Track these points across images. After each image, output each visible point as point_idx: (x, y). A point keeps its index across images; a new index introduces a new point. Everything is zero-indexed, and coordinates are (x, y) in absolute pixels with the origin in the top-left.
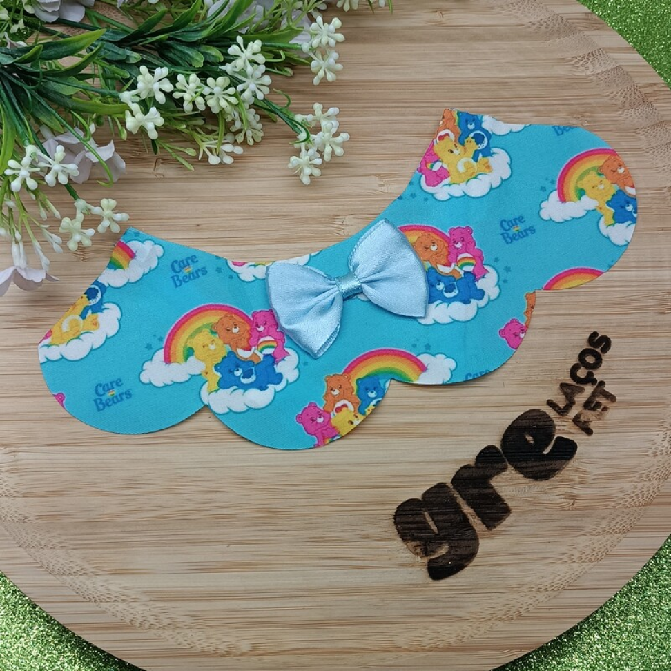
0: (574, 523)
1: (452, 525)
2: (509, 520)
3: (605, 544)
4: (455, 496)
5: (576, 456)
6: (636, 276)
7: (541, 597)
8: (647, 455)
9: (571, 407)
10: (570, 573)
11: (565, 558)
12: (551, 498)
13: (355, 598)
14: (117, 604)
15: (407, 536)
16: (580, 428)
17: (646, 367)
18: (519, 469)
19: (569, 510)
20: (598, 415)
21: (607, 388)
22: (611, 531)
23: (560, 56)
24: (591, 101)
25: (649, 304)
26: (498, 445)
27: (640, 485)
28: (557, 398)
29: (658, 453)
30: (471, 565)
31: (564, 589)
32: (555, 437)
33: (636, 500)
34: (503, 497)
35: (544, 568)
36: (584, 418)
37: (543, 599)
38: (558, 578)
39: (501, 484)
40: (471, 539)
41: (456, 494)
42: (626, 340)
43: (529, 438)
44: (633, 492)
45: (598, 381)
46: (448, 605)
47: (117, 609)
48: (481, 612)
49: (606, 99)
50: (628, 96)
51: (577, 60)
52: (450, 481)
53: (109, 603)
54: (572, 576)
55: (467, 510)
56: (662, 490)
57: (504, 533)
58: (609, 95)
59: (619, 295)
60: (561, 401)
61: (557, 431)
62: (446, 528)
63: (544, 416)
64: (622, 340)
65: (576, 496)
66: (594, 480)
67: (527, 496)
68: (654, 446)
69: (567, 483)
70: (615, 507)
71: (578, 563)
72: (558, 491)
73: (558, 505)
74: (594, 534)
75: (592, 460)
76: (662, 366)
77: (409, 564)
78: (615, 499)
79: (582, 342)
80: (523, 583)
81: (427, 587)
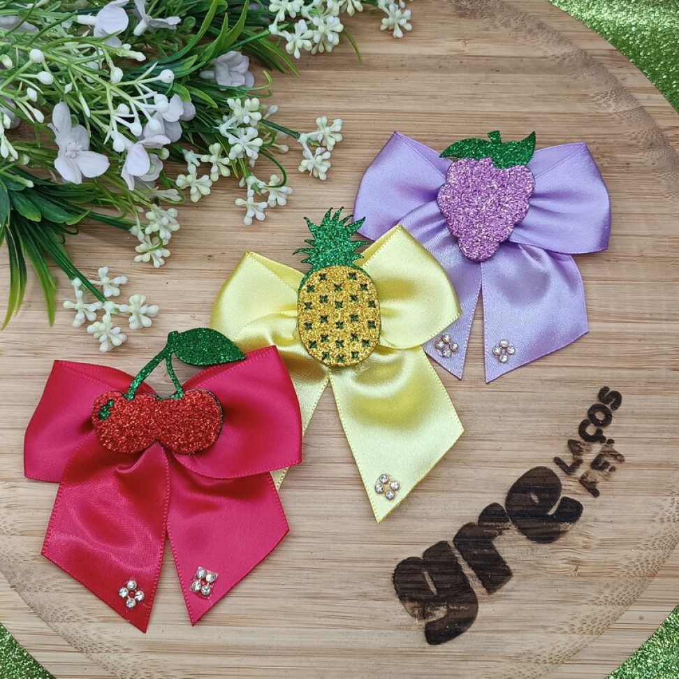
0: (576, 590)
1: (451, 586)
2: (509, 584)
4: (457, 556)
5: (581, 518)
6: (650, 329)
7: (539, 669)
8: (653, 521)
9: (579, 466)
10: (571, 644)
11: (566, 628)
12: (554, 562)
13: (350, 660)
14: (108, 654)
15: (405, 596)
16: (587, 488)
17: (657, 426)
18: (522, 530)
19: (571, 576)
20: (606, 475)
21: (617, 447)
22: (613, 601)
23: (583, 91)
24: (612, 140)
25: (662, 359)
26: (502, 503)
27: (645, 553)
28: (564, 456)
29: (665, 520)
30: (469, 630)
31: (563, 662)
32: (561, 497)
33: (640, 570)
34: (504, 560)
35: (544, 637)
36: (592, 477)
37: (541, 671)
38: (557, 650)
39: (505, 545)
40: (471, 602)
41: (457, 554)
42: (638, 397)
43: (535, 498)
44: (638, 560)
45: (607, 439)
46: (445, 672)
47: (108, 660)
49: (627, 140)
50: (650, 136)
51: (599, 97)
52: (452, 539)
53: (100, 654)
54: (572, 649)
55: (468, 571)
56: (668, 562)
57: (503, 598)
58: (630, 136)
60: (568, 459)
61: (563, 491)
62: (445, 589)
63: (549, 474)
64: (633, 396)
65: (579, 562)
66: (598, 545)
67: (529, 559)
68: (661, 512)
69: (571, 547)
70: (619, 575)
71: (578, 634)
72: (561, 555)
73: (561, 570)
74: (596, 604)
75: (597, 523)
76: (672, 426)
77: (406, 626)
78: (619, 567)
79: (591, 397)
80: (521, 652)
81: (423, 652)
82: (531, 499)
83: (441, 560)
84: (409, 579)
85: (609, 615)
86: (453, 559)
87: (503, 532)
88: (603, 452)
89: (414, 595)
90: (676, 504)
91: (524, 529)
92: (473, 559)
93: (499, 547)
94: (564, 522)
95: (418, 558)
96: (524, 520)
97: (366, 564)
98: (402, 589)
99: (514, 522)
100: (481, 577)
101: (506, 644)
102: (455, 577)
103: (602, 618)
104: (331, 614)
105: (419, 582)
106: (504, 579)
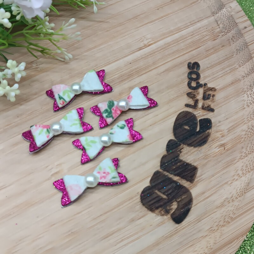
0: (230, 158)
1: (172, 190)
2: (199, 173)
3: (251, 160)
4: (166, 174)
5: (213, 125)
6: (193, 29)
7: (236, 203)
8: (244, 108)
9: (198, 102)
10: (243, 183)
11: (236, 177)
12: (213, 151)
15: (153, 208)
16: (207, 110)
17: (221, 67)
18: (190, 145)
19: (224, 153)
20: (212, 100)
21: (209, 85)
22: (249, 152)
25: (206, 39)
26: (172, 137)
27: (250, 124)
28: (189, 102)
29: (249, 104)
30: (193, 205)
31: (245, 193)
32: (198, 121)
34: (190, 163)
35: (229, 188)
36: (206, 104)
37: (238, 203)
38: (239, 189)
39: (186, 156)
40: (186, 192)
41: (166, 173)
42: (205, 60)
43: (187, 127)
44: (249, 129)
45: (203, 84)
48: (211, 228)
52: (160, 168)
54: (245, 184)
55: (176, 178)
57: (200, 181)
59: (190, 41)
60: (191, 102)
61: (197, 117)
62: (170, 194)
63: (187, 113)
65: (224, 144)
66: (227, 132)
67: (201, 156)
68: (245, 102)
69: (216, 140)
70: (245, 140)
71: (244, 176)
72: (214, 146)
73: (218, 153)
74: (242, 159)
75: (221, 123)
76: (228, 64)
77: (162, 222)
78: (242, 136)
79: (185, 70)
80: (223, 201)
81: (177, 230)
82: (185, 129)
83: (160, 181)
84: (150, 199)
85: (251, 159)
86: (166, 177)
87: (182, 150)
88: (205, 91)
89: (157, 205)
90: (249, 95)
91: (191, 143)
92: (175, 171)
93: (183, 159)
94: (206, 130)
95: (148, 187)
96: (188, 140)
97: (125, 204)
98: (150, 205)
99: (184, 144)
100: (183, 177)
101: (214, 201)
102: (172, 185)
103: (249, 163)
104: (120, 240)
105: (156, 197)
106: (195, 172)
